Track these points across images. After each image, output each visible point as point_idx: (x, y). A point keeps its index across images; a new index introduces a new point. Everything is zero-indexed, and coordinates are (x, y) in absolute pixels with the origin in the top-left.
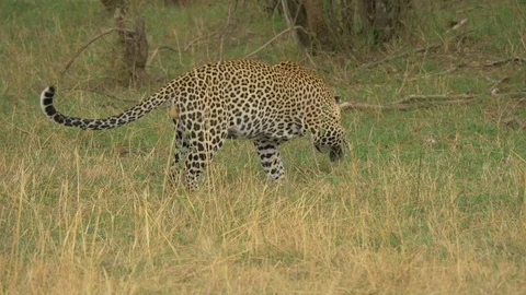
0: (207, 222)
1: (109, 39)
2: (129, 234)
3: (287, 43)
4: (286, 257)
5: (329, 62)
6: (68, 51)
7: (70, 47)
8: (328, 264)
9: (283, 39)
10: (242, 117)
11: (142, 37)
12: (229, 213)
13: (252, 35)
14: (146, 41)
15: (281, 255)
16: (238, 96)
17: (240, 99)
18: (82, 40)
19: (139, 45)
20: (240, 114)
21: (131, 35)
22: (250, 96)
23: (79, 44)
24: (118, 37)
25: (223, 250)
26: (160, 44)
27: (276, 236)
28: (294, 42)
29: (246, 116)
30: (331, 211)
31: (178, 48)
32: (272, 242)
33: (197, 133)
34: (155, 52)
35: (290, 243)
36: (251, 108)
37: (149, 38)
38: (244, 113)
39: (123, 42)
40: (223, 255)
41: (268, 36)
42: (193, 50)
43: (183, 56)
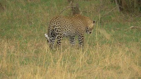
0: (95, 58)
1: (69, 9)
2: (74, 61)
3: (116, 10)
4: (116, 68)
5: (128, 15)
6: (58, 12)
7: (59, 11)
8: (127, 69)
9: (116, 9)
10: (66, 31)
11: (78, 9)
12: (101, 56)
13: (107, 8)
14: (79, 10)
15: (115, 67)
16: (66, 26)
17: (67, 27)
18: (62, 9)
19: (77, 11)
20: (66, 30)
21: (75, 8)
22: (69, 26)
23: (61, 10)
24: (71, 8)
25: (99, 66)
26: (83, 11)
27: (114, 62)
28: (118, 10)
29: (67, 31)
30: (128, 55)
31: (88, 12)
32: (112, 64)
33: (59, 33)
34: (81, 13)
35: (117, 64)
36: (69, 29)
37: (80, 9)
38: (67, 30)
39: (73, 10)
40: (99, 67)
41: (111, 8)
42: (91, 12)
43: (89, 14)
